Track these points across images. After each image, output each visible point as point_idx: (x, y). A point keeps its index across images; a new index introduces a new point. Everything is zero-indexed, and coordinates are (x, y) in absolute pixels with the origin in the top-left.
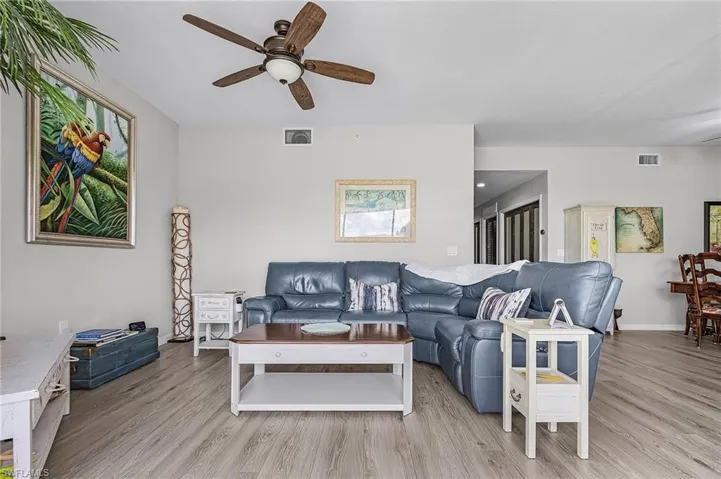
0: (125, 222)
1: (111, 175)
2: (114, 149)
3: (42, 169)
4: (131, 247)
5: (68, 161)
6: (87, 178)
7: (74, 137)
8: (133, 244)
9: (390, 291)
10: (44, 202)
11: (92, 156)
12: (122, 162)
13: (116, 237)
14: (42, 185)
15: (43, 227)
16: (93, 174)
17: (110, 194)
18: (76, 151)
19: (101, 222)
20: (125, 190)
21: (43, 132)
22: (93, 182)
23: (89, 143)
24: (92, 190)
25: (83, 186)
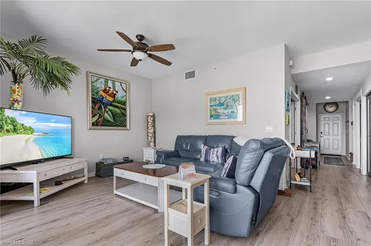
0: (126, 120)
1: (118, 105)
2: (120, 95)
3: (92, 106)
4: (128, 130)
5: (101, 102)
6: (109, 107)
7: (104, 94)
8: (128, 128)
9: (217, 152)
10: (93, 116)
11: (111, 99)
12: (123, 99)
13: (121, 126)
14: (92, 111)
15: (93, 124)
16: (111, 105)
17: (118, 111)
18: (105, 99)
19: (115, 121)
20: (125, 109)
21: (92, 95)
22: (111, 108)
23: (110, 95)
24: (111, 110)
25: (107, 110)
